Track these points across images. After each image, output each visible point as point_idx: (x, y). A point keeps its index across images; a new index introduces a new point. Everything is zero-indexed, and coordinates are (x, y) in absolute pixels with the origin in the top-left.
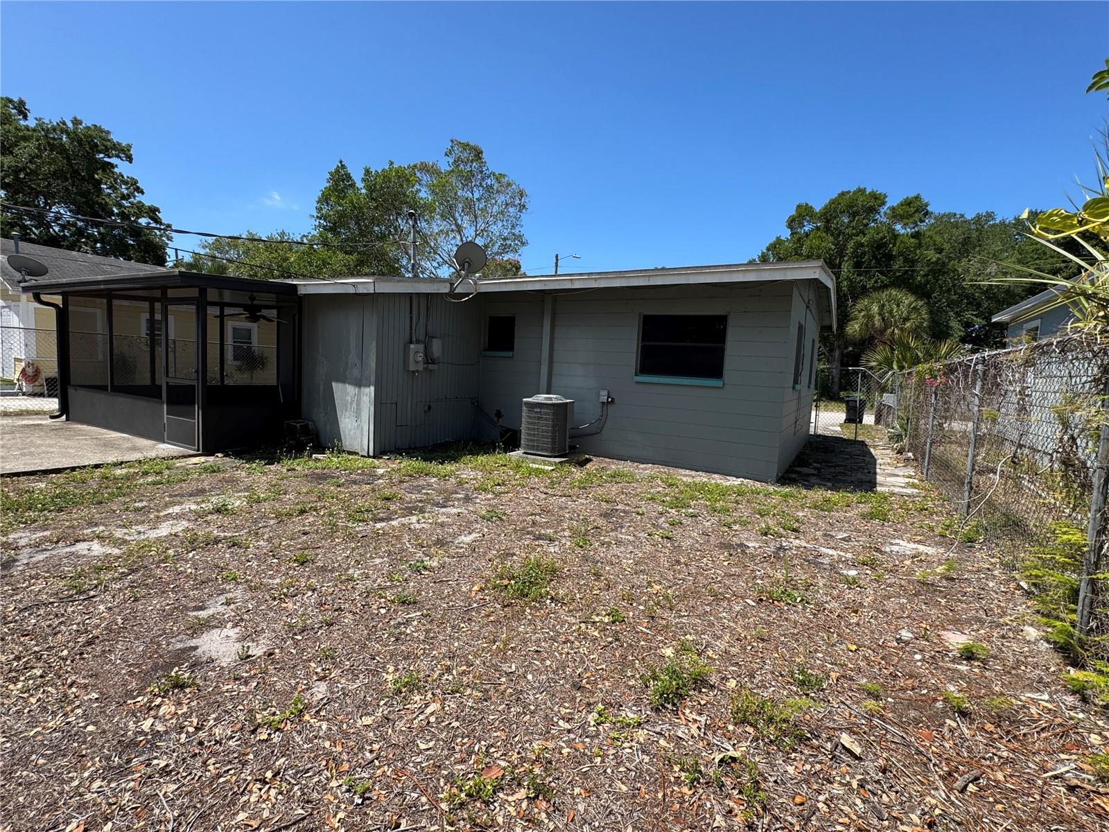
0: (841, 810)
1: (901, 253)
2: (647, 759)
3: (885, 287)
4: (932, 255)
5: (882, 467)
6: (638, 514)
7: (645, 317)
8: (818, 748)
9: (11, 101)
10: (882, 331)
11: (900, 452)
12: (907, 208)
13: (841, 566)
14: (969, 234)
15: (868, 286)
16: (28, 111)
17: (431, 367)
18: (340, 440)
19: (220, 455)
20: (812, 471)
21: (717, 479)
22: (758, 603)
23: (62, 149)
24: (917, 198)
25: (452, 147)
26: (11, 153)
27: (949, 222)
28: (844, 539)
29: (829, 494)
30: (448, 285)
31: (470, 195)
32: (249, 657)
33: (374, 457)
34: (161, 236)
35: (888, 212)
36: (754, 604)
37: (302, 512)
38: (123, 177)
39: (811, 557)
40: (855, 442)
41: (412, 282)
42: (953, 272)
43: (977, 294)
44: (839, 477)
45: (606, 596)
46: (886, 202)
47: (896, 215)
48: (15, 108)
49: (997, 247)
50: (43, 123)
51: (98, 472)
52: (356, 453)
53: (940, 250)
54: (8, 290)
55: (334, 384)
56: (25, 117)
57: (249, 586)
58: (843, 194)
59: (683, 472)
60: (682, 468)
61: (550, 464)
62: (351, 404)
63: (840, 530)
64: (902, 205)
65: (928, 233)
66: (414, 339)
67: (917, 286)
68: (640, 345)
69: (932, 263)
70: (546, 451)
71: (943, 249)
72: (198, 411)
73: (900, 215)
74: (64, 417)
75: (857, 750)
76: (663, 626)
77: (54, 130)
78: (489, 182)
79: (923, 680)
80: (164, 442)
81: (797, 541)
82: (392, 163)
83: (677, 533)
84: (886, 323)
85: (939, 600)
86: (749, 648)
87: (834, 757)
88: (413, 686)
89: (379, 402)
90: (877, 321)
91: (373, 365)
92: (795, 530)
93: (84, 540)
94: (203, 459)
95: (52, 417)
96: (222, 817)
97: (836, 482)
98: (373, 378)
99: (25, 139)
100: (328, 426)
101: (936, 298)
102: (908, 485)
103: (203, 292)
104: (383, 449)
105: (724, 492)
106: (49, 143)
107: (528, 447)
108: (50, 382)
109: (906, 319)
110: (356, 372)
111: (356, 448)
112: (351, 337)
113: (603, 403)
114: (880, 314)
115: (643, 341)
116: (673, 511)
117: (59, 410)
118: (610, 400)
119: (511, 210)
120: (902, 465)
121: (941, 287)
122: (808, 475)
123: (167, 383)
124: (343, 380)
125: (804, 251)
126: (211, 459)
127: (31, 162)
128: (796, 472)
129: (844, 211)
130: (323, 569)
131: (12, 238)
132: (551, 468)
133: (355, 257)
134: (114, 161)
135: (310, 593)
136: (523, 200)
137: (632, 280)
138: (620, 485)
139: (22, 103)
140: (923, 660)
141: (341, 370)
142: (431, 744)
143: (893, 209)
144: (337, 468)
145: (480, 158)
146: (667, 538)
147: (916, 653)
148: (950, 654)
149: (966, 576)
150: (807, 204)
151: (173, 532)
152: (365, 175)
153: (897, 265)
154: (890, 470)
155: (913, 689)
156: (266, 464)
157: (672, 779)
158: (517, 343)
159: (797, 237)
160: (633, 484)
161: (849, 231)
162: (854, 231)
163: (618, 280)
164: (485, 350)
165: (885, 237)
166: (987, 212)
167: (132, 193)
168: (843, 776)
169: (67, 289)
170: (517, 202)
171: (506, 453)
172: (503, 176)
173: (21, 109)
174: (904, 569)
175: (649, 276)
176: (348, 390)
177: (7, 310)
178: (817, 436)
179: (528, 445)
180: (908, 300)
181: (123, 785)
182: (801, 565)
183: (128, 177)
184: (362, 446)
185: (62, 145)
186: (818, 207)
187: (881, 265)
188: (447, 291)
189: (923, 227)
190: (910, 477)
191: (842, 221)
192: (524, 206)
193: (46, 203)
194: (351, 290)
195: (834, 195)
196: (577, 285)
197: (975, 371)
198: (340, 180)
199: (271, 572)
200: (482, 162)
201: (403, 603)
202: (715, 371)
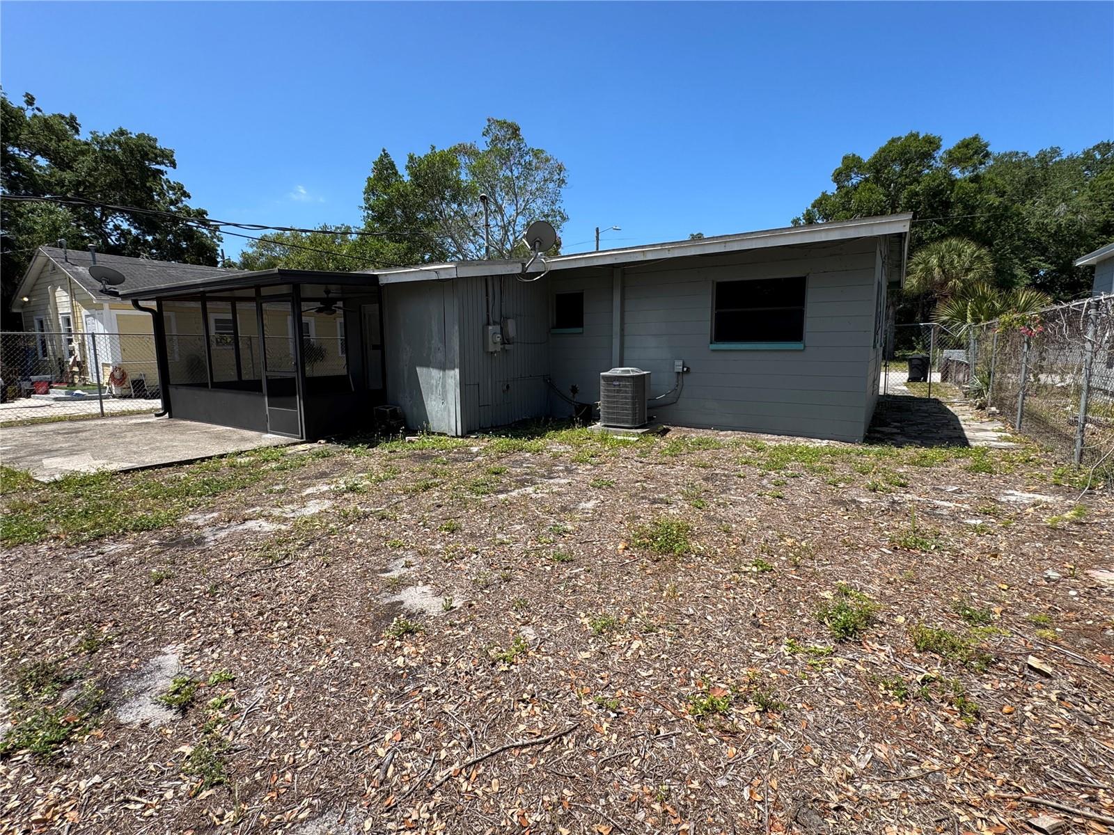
0: (1049, 718)
1: (960, 200)
2: (850, 681)
3: (943, 237)
4: (994, 200)
5: (967, 423)
6: (740, 476)
7: (718, 284)
8: (1006, 669)
9: (63, 117)
10: (943, 284)
11: (982, 407)
12: (964, 150)
13: (962, 516)
14: (1034, 173)
15: (925, 238)
16: (79, 125)
17: (507, 347)
18: (428, 423)
19: (322, 441)
20: (895, 430)
21: (802, 442)
22: (893, 551)
23: (116, 161)
24: (976, 138)
25: (489, 126)
26: (71, 168)
27: (1010, 162)
28: (954, 492)
29: (922, 450)
30: (520, 265)
31: (510, 174)
32: (452, 608)
33: (462, 437)
34: (212, 238)
35: (945, 156)
36: (890, 552)
37: (427, 488)
38: (169, 182)
39: (928, 510)
40: (928, 400)
41: (489, 264)
42: (1017, 216)
43: (1043, 238)
44: (925, 435)
45: (746, 549)
46: (941, 146)
47: (955, 158)
48: (67, 124)
49: (1067, 184)
50: (98, 136)
51: (224, 461)
52: (445, 434)
53: (1002, 194)
54: (92, 299)
55: (418, 369)
56: (77, 131)
57: (419, 552)
58: (893, 140)
59: (765, 436)
60: (764, 433)
61: (634, 435)
62: (436, 388)
63: (948, 484)
64: (959, 148)
65: (988, 176)
66: (491, 321)
67: (977, 234)
68: (714, 312)
69: (995, 207)
70: (627, 422)
71: (1005, 192)
72: (299, 402)
73: (958, 159)
74: (167, 415)
75: (1049, 670)
76: (812, 573)
77: (108, 142)
78: (527, 158)
79: (1085, 612)
80: (267, 432)
81: (908, 495)
82: (433, 148)
83: (785, 492)
84: (947, 276)
85: (1076, 542)
86: (903, 589)
87: (1025, 676)
88: (612, 627)
89: (464, 385)
90: (937, 273)
91: (457, 348)
92: (902, 485)
93: (251, 519)
94: (308, 446)
95: (157, 415)
96: (506, 728)
97: (926, 439)
98: (457, 361)
99: (83, 153)
100: (415, 409)
101: (998, 245)
102: (1001, 439)
103: (296, 288)
104: (471, 428)
105: (817, 453)
106: (104, 155)
107: (609, 420)
108: (137, 383)
109: (969, 270)
110: (440, 356)
111: (444, 429)
112: (433, 322)
113: (679, 373)
114: (940, 266)
115: (716, 309)
116: (773, 473)
117: (162, 409)
118: (685, 369)
119: (551, 185)
120: (987, 420)
121: (1003, 233)
122: (892, 434)
123: (267, 377)
124: (427, 365)
125: (853, 204)
126: (315, 445)
127: (90, 175)
128: (879, 432)
129: (896, 159)
130: (472, 535)
131: (89, 250)
132: (636, 439)
133: (405, 244)
134: (162, 167)
135: (475, 556)
136: (562, 175)
137: (706, 247)
138: (709, 452)
139: (73, 118)
140: (1079, 595)
141: (425, 355)
142: (651, 672)
143: (950, 153)
144: (433, 448)
145: (519, 135)
146: (778, 497)
147: (1069, 590)
148: (1105, 590)
149: (1096, 521)
150: (854, 155)
151: (323, 509)
152: (409, 162)
153: (956, 212)
154: (976, 425)
155: (1077, 621)
156: (368, 448)
157: (881, 696)
158: (587, 319)
159: (844, 190)
160: (721, 450)
161: (902, 180)
162: (908, 180)
163: (693, 249)
164: (553, 328)
165: (942, 184)
166: (1052, 148)
167: (180, 198)
168: (1039, 691)
169: (161, 295)
170: (556, 177)
171: (586, 427)
172: (542, 151)
173: (73, 122)
174: (1029, 516)
175: (725, 242)
176: (433, 374)
177: (91, 318)
178: (887, 396)
179: (608, 418)
180: (969, 249)
181: (411, 706)
182: (922, 517)
183: (174, 183)
184: (449, 426)
185: (116, 156)
186: (867, 156)
187: (937, 214)
188: (519, 271)
189: (982, 170)
190: (1000, 431)
191: (894, 170)
192: (563, 181)
193: (103, 214)
194: (434, 277)
195: (884, 143)
196: (650, 257)
197: (1087, 316)
198: (385, 169)
199: (430, 540)
200: (520, 139)
201: (563, 561)
202: (795, 333)
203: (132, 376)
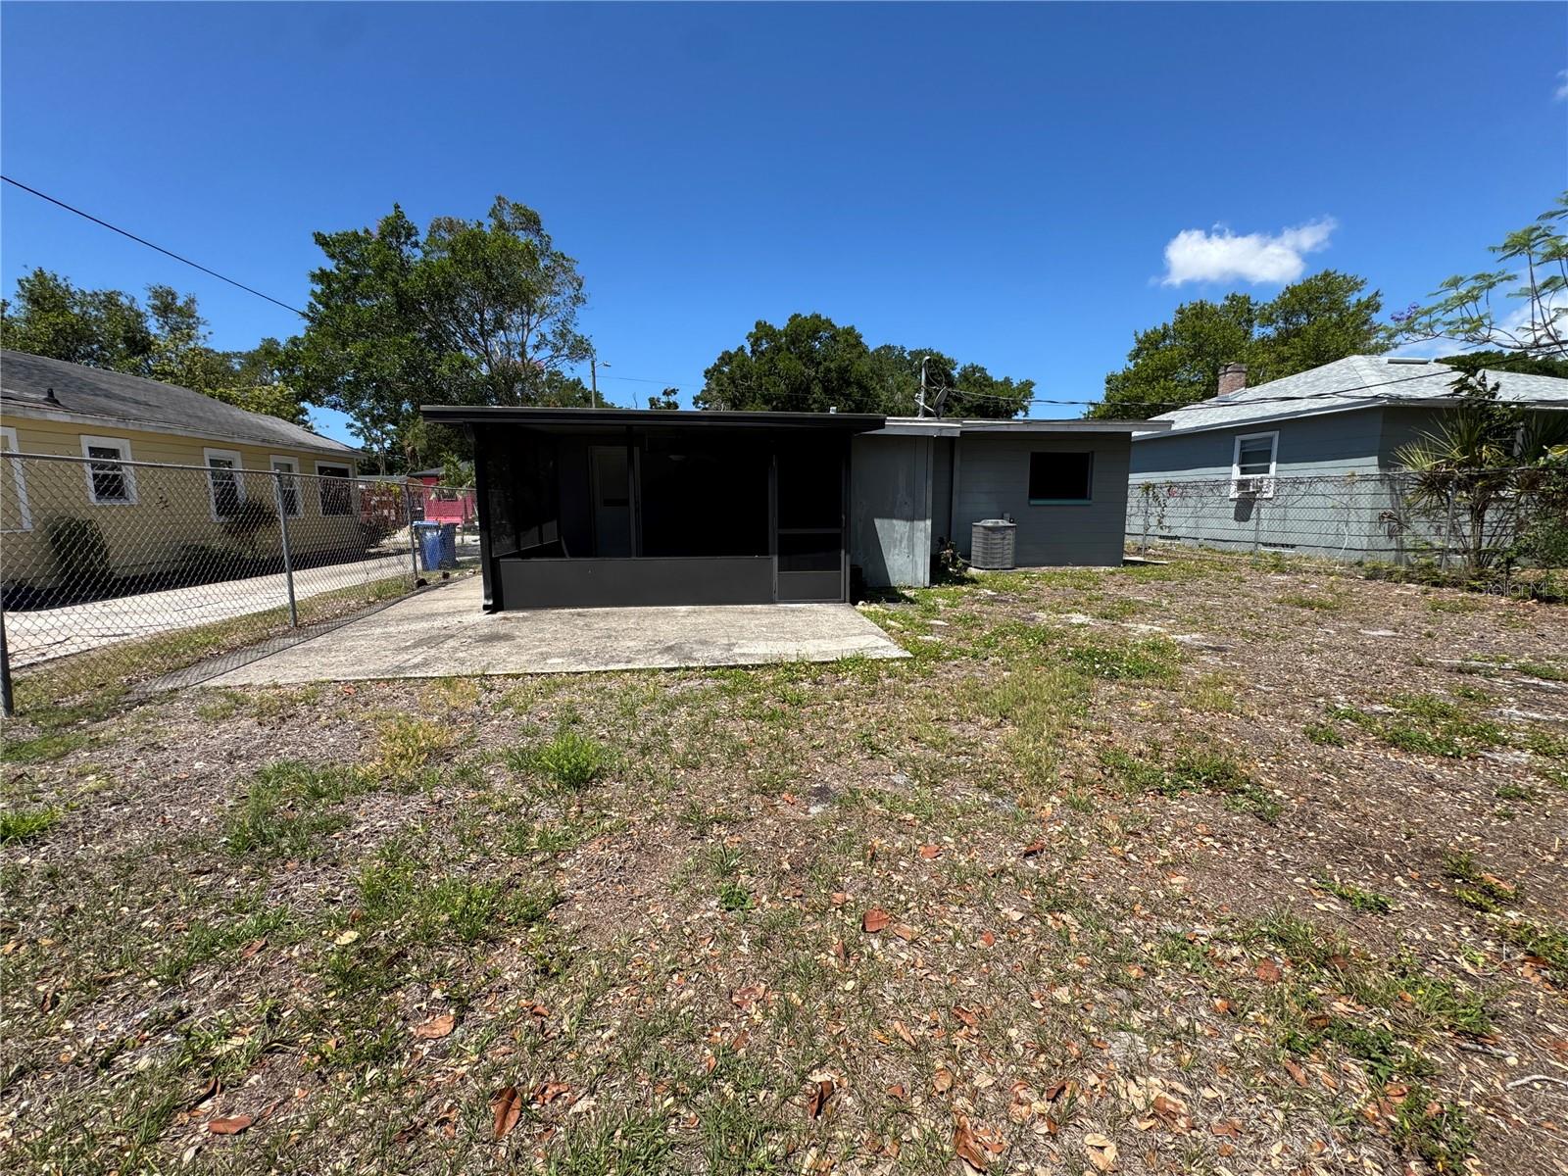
7: (1033, 454)
18: (887, 578)
33: (930, 587)
55: (878, 522)
62: (901, 541)
68: (1029, 476)
72: (845, 559)
98: (929, 511)
100: (871, 565)
111: (909, 582)
117: (487, 598)
123: (779, 535)
124: (888, 516)
141: (886, 505)
176: (896, 526)
184: (916, 579)
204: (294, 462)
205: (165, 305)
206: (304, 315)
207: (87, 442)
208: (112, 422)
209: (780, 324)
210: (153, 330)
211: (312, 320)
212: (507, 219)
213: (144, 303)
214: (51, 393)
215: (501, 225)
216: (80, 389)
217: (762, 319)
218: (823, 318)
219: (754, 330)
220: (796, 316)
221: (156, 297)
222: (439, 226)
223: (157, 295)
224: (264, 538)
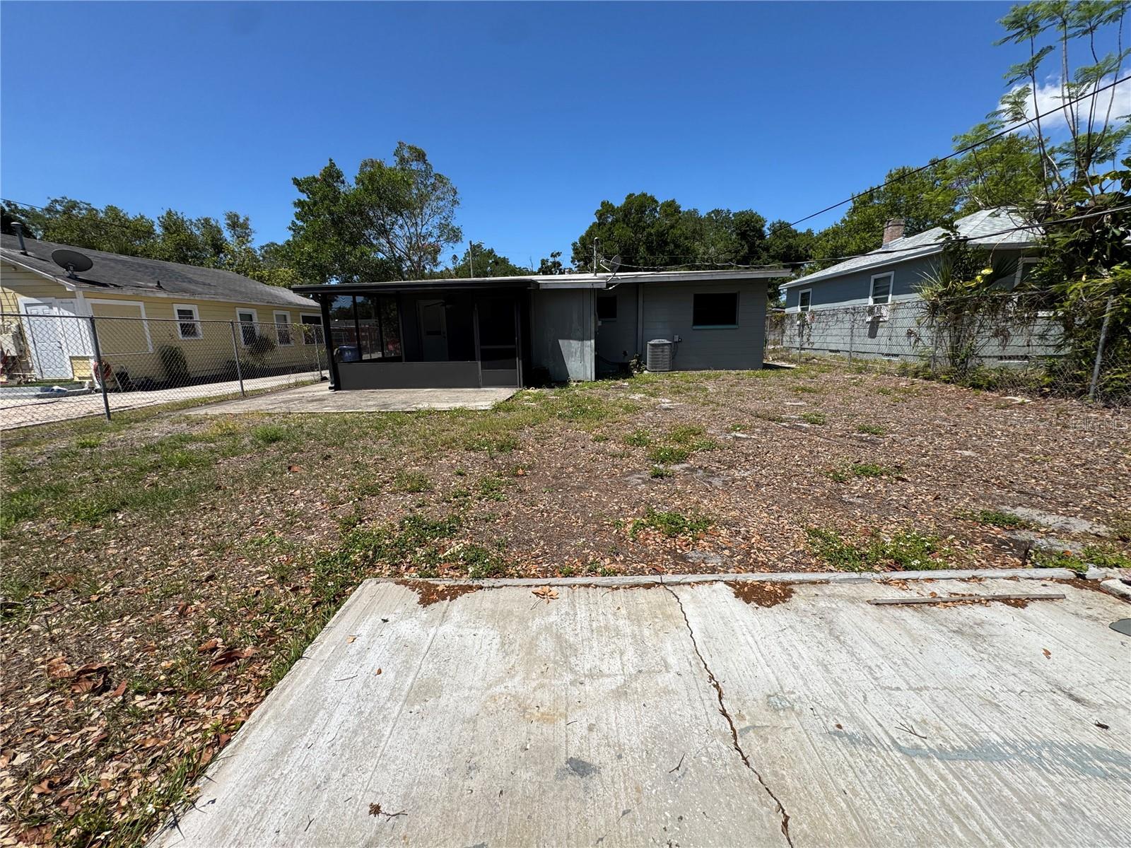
7: (695, 295)
12: (670, 209)
18: (568, 375)
24: (673, 201)
33: (595, 381)
55: (560, 341)
62: (575, 352)
68: (693, 309)
74: (337, 387)
78: (433, 180)
80: (480, 387)
95: (331, 388)
98: (593, 333)
100: (557, 369)
108: (121, 376)
110: (579, 334)
112: (574, 313)
117: (333, 383)
118: (680, 340)
123: (481, 349)
124: (568, 337)
141: (566, 329)
158: (619, 312)
159: (607, 227)
176: (573, 344)
179: (652, 367)
184: (586, 375)
198: (331, 177)
203: (115, 369)
204: (287, 313)
205: (234, 223)
206: (290, 229)
207: (177, 307)
208: (187, 296)
209: (618, 202)
210: (229, 239)
211: (294, 230)
212: (406, 155)
213: (223, 224)
214: (158, 283)
215: (402, 160)
216: (177, 278)
217: (606, 200)
218: (649, 195)
219: (600, 208)
220: (631, 195)
221: (229, 219)
222: (366, 164)
223: (229, 217)
224: (269, 358)
